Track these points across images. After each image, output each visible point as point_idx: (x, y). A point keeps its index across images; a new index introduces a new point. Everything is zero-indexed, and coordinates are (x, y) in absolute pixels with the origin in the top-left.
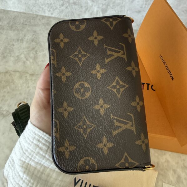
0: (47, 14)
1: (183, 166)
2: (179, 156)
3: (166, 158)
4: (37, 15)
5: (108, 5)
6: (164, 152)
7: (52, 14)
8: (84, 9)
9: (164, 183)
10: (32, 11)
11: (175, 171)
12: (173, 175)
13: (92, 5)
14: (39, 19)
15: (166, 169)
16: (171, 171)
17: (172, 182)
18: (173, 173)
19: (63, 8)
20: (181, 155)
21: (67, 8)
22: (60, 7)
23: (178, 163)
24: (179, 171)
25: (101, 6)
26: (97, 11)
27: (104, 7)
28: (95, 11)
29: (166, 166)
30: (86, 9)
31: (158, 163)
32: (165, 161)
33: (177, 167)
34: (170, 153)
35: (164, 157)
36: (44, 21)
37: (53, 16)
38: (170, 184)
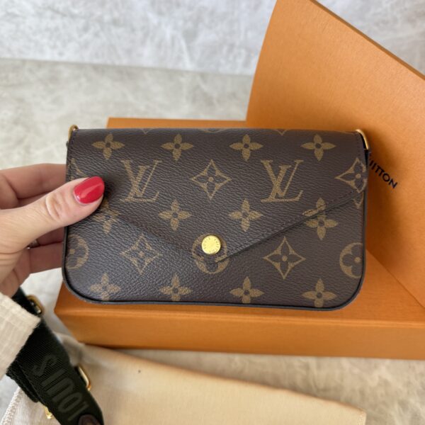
0: (49, 55)
1: (420, 388)
2: (410, 367)
3: (380, 377)
4: (24, 61)
5: (198, 20)
6: (374, 361)
7: (61, 54)
8: (140, 34)
10: (9, 50)
11: (403, 405)
13: (160, 24)
14: (31, 71)
15: (384, 403)
16: (396, 406)
19: (88, 36)
20: (414, 363)
21: (96, 35)
22: (80, 36)
23: (408, 384)
24: (414, 401)
25: (181, 23)
26: (173, 38)
27: (190, 25)
28: (168, 36)
29: (382, 395)
30: (146, 35)
31: (362, 393)
32: (379, 384)
33: (408, 393)
34: (388, 362)
35: (376, 374)
36: (42, 73)
37: (64, 58)
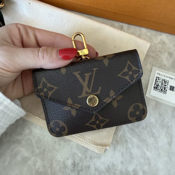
3: (161, 39)
9: (154, 66)
11: (171, 54)
12: (168, 59)
15: (160, 52)
16: (166, 54)
17: (165, 66)
18: (169, 56)
29: (159, 48)
32: (160, 43)
35: (159, 38)
38: (162, 69)
